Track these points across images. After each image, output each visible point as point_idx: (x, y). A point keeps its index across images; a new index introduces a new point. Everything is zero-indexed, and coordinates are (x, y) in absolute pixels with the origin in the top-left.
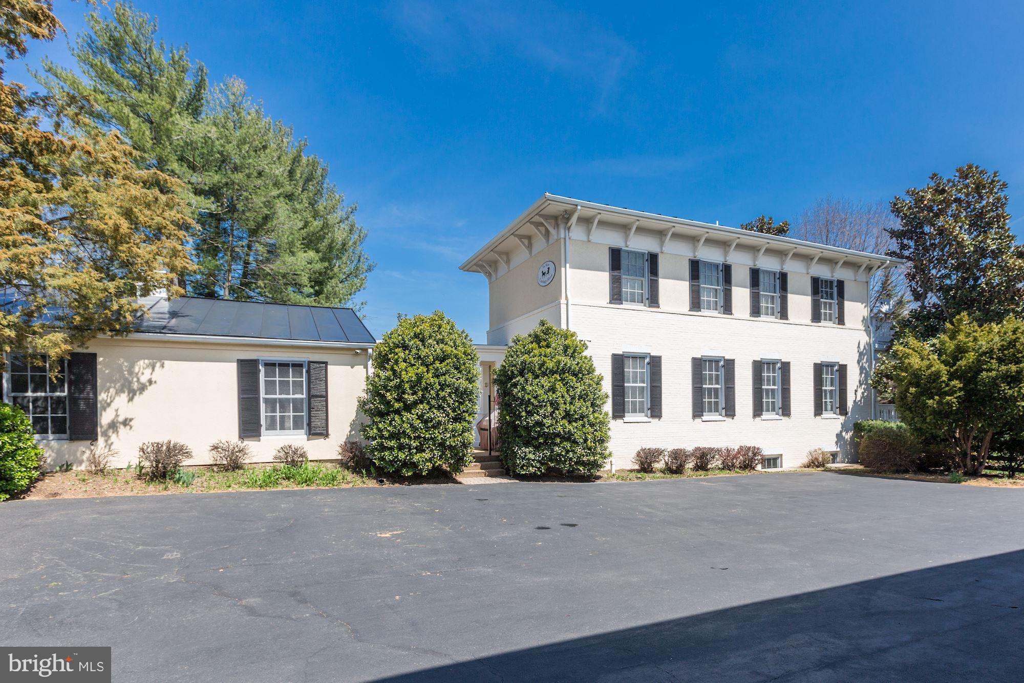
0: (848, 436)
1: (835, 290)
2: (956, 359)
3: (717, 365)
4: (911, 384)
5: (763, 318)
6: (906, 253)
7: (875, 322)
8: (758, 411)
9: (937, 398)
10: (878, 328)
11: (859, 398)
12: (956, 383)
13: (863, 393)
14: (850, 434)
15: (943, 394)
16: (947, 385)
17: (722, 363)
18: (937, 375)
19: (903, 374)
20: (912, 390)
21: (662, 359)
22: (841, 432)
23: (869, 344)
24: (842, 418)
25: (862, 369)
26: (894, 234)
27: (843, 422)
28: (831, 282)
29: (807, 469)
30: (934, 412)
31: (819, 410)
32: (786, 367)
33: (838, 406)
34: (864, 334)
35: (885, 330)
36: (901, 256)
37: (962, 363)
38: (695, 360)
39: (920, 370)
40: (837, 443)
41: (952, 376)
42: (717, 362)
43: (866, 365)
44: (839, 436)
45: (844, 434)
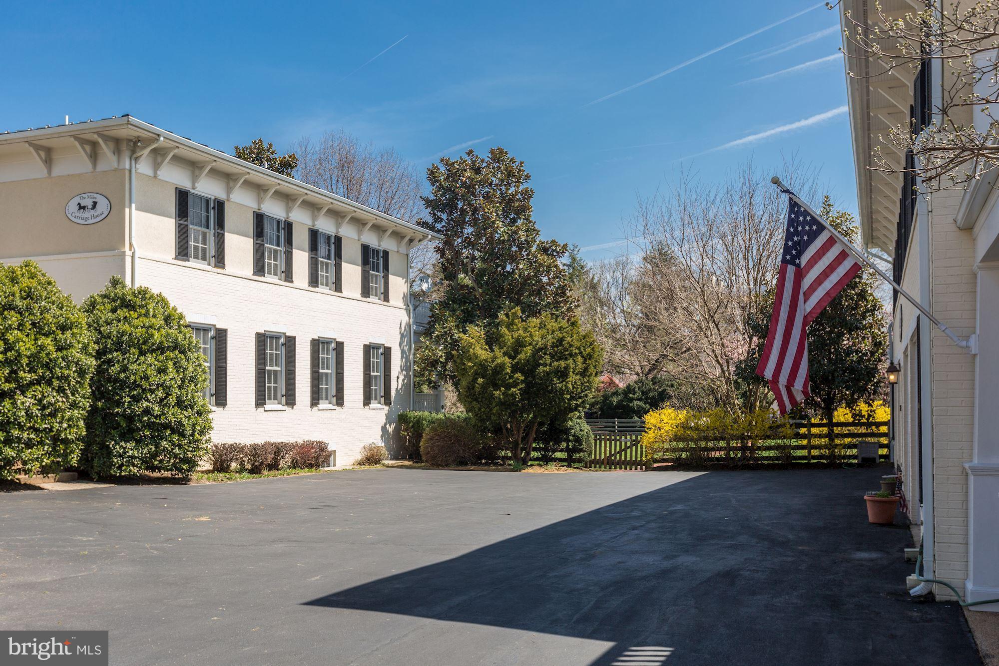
0: (391, 429)
1: (381, 261)
2: (517, 352)
3: (277, 343)
4: (476, 375)
5: (321, 289)
6: (438, 226)
7: (414, 299)
8: (315, 400)
9: (503, 389)
10: (415, 307)
11: (400, 386)
12: (519, 376)
13: (403, 380)
14: (393, 426)
15: (508, 387)
16: (511, 377)
17: (282, 340)
18: (502, 366)
19: (470, 364)
20: (480, 380)
21: (229, 333)
22: (385, 424)
23: (408, 325)
24: (386, 408)
25: (403, 352)
26: (428, 203)
27: (386, 412)
28: (378, 252)
29: (357, 467)
30: (502, 404)
31: (367, 400)
32: (340, 347)
33: (382, 394)
34: (404, 312)
35: (424, 310)
36: (432, 228)
37: (522, 356)
38: (258, 335)
39: (486, 360)
40: (382, 437)
41: (515, 368)
42: (277, 338)
43: (406, 348)
44: (384, 429)
45: (388, 426)
